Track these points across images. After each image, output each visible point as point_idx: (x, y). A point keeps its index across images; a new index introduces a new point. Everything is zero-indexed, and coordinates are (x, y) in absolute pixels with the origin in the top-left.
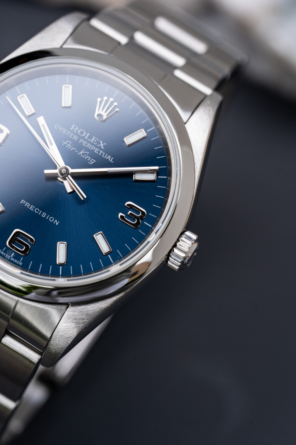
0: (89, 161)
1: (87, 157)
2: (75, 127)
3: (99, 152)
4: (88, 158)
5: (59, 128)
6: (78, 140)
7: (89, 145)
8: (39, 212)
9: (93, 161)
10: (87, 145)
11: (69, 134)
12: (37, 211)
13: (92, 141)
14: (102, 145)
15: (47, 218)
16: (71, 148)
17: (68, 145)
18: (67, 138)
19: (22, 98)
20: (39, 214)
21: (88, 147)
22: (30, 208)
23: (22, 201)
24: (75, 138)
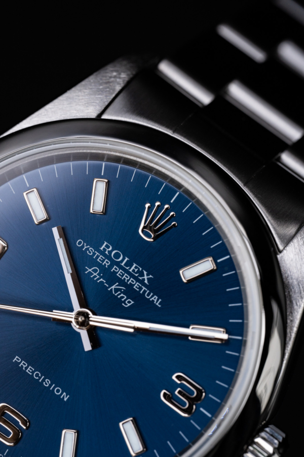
0: (124, 302)
1: (122, 295)
2: (107, 246)
3: (140, 288)
4: (123, 297)
5: (83, 246)
6: (111, 266)
7: (126, 277)
8: (40, 378)
9: (129, 302)
10: (122, 276)
11: (98, 257)
12: (37, 375)
13: (131, 270)
14: (146, 277)
15: (51, 389)
16: (98, 279)
17: (95, 274)
18: (93, 262)
19: (31, 195)
20: (40, 381)
21: (125, 279)
22: (27, 371)
23: (16, 359)
24: (107, 263)
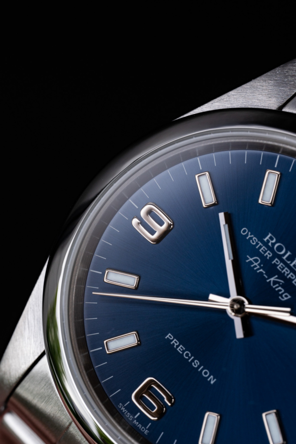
0: (281, 295)
1: (280, 288)
2: (271, 238)
4: (280, 290)
5: (247, 234)
6: (272, 259)
7: (286, 271)
8: (190, 358)
9: (286, 296)
10: (283, 269)
11: (260, 247)
12: (187, 355)
13: (292, 265)
15: (199, 370)
16: (258, 269)
17: (255, 264)
18: (255, 252)
19: (202, 178)
20: (190, 361)
21: (284, 273)
22: (178, 349)
23: (169, 336)
24: (268, 254)
